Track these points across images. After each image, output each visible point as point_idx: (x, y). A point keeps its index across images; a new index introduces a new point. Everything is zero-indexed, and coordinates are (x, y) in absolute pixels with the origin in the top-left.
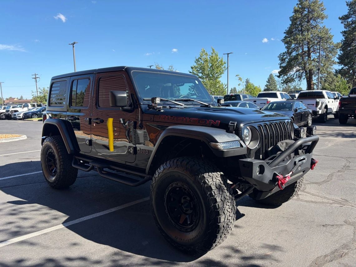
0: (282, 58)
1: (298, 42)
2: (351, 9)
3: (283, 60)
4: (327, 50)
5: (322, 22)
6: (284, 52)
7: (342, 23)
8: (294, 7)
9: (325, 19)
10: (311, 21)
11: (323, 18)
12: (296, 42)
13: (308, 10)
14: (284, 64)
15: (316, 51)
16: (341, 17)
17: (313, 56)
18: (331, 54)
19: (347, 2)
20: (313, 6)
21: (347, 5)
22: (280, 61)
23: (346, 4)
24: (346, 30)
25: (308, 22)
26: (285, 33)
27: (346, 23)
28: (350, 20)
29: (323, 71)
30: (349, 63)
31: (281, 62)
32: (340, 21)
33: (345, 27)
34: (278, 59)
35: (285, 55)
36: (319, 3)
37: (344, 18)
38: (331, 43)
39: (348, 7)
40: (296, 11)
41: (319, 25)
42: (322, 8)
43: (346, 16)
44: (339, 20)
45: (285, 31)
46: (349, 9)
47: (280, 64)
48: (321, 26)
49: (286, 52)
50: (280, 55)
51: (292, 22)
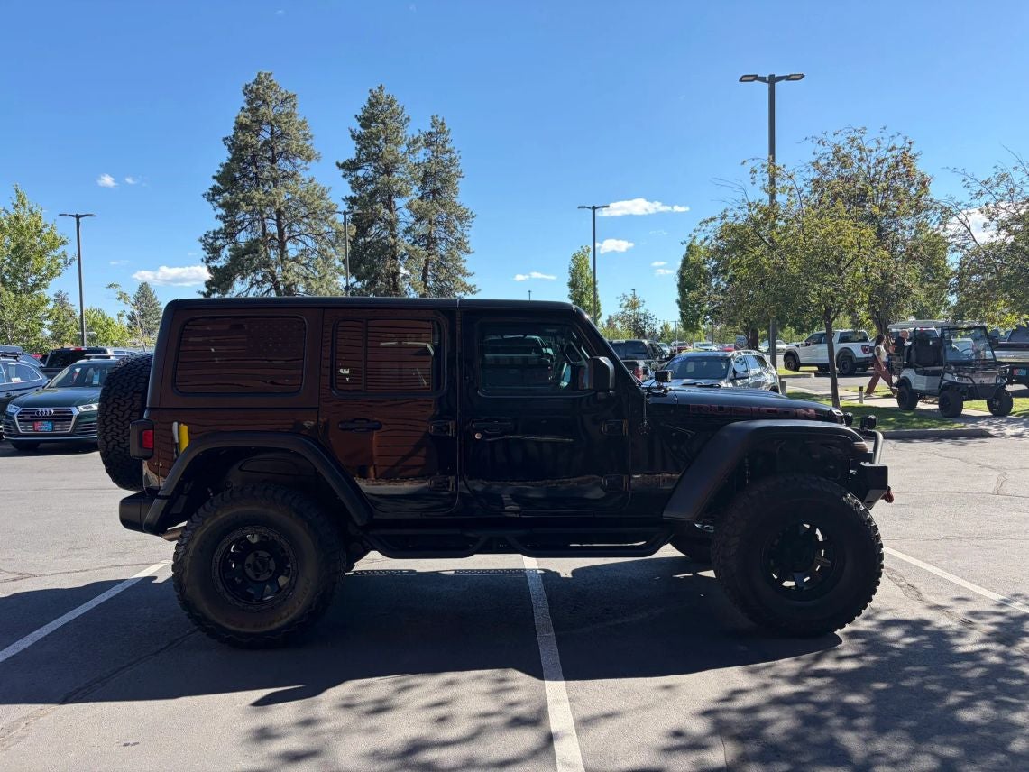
0: (212, 244)
1: (258, 208)
2: (361, 149)
3: (214, 252)
4: (323, 238)
5: (308, 166)
6: (217, 229)
7: (344, 176)
8: (236, 116)
9: (314, 161)
10: (280, 161)
11: (309, 158)
12: (250, 207)
13: (272, 130)
14: (216, 260)
15: (298, 238)
16: (341, 162)
17: (292, 250)
18: (332, 250)
19: (351, 131)
20: (285, 123)
21: (353, 137)
22: (205, 253)
23: (350, 134)
24: (353, 195)
25: (273, 161)
26: (214, 177)
27: (353, 179)
28: (360, 173)
29: (321, 290)
30: (368, 274)
31: (208, 256)
32: (341, 172)
33: (352, 188)
34: (201, 245)
35: (218, 238)
36: (300, 119)
37: (349, 167)
38: (333, 222)
39: (354, 143)
40: (241, 127)
41: (300, 172)
42: (306, 132)
43: (352, 162)
44: (337, 168)
45: (216, 174)
46: (358, 147)
47: (205, 260)
48: (303, 175)
49: (221, 229)
50: (205, 235)
51: (234, 154)
